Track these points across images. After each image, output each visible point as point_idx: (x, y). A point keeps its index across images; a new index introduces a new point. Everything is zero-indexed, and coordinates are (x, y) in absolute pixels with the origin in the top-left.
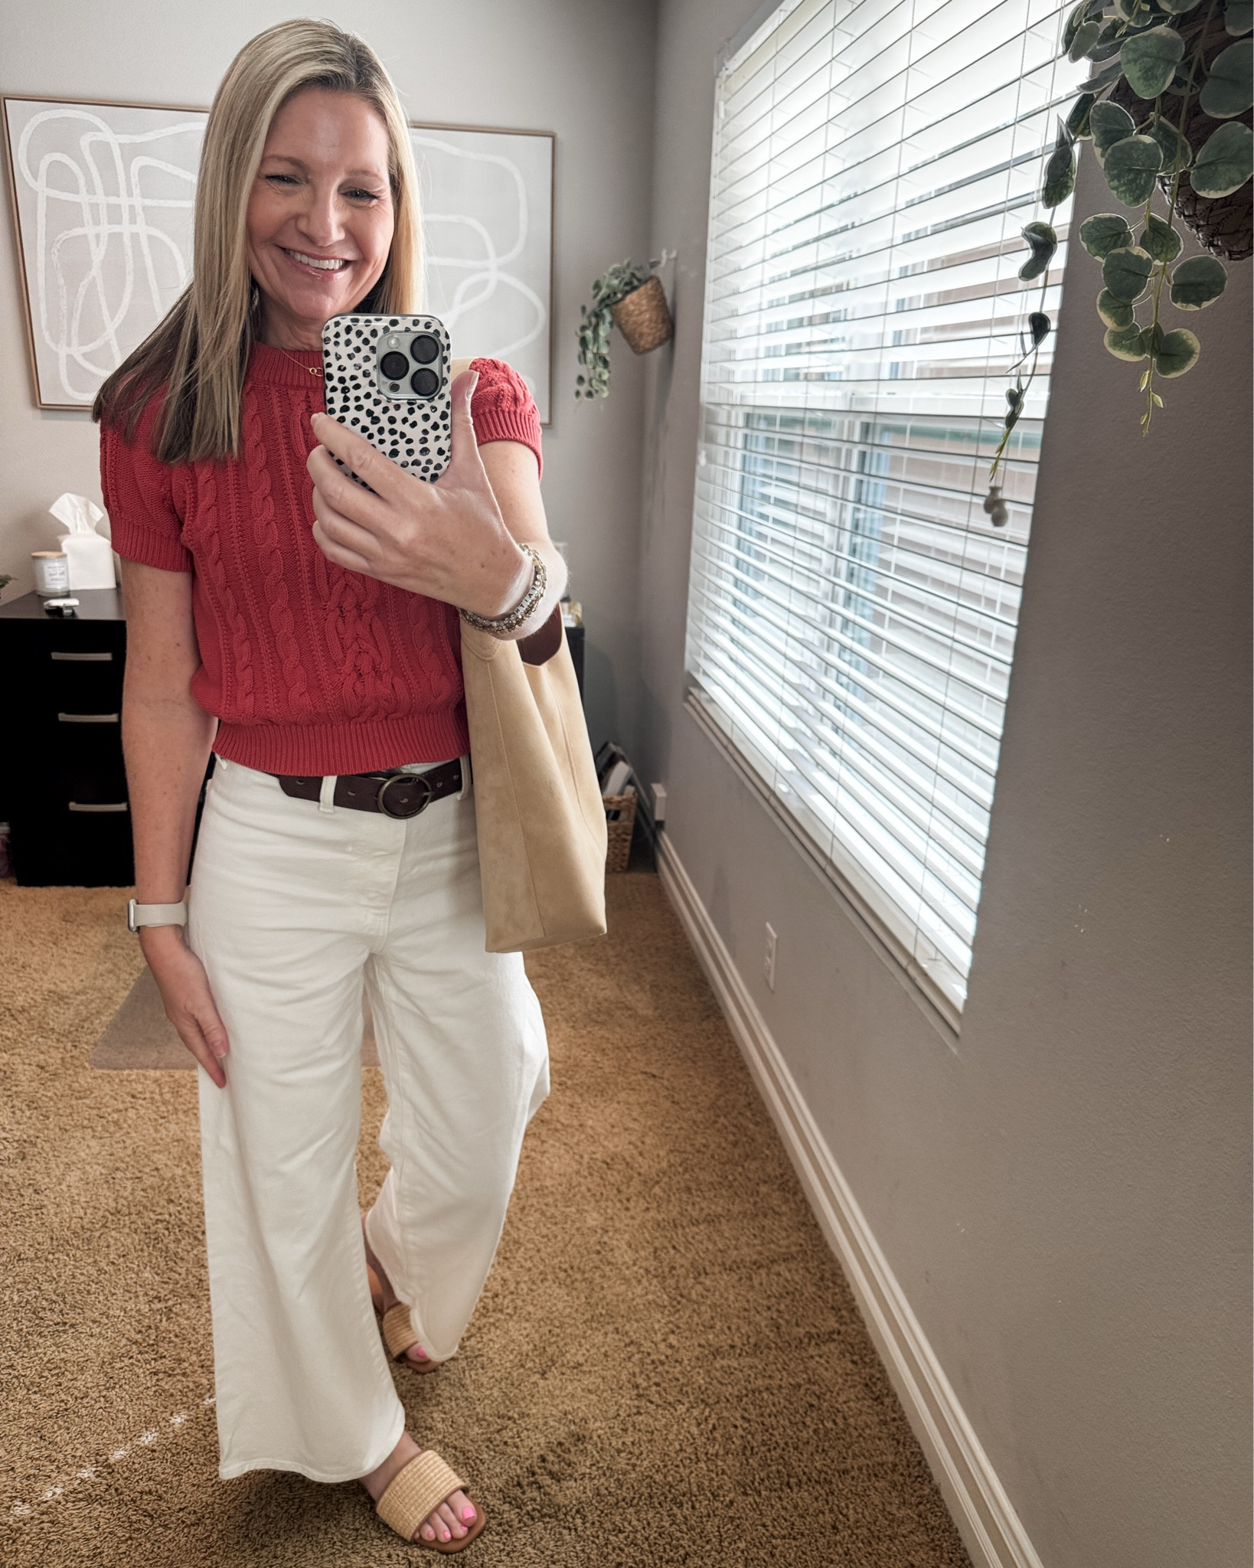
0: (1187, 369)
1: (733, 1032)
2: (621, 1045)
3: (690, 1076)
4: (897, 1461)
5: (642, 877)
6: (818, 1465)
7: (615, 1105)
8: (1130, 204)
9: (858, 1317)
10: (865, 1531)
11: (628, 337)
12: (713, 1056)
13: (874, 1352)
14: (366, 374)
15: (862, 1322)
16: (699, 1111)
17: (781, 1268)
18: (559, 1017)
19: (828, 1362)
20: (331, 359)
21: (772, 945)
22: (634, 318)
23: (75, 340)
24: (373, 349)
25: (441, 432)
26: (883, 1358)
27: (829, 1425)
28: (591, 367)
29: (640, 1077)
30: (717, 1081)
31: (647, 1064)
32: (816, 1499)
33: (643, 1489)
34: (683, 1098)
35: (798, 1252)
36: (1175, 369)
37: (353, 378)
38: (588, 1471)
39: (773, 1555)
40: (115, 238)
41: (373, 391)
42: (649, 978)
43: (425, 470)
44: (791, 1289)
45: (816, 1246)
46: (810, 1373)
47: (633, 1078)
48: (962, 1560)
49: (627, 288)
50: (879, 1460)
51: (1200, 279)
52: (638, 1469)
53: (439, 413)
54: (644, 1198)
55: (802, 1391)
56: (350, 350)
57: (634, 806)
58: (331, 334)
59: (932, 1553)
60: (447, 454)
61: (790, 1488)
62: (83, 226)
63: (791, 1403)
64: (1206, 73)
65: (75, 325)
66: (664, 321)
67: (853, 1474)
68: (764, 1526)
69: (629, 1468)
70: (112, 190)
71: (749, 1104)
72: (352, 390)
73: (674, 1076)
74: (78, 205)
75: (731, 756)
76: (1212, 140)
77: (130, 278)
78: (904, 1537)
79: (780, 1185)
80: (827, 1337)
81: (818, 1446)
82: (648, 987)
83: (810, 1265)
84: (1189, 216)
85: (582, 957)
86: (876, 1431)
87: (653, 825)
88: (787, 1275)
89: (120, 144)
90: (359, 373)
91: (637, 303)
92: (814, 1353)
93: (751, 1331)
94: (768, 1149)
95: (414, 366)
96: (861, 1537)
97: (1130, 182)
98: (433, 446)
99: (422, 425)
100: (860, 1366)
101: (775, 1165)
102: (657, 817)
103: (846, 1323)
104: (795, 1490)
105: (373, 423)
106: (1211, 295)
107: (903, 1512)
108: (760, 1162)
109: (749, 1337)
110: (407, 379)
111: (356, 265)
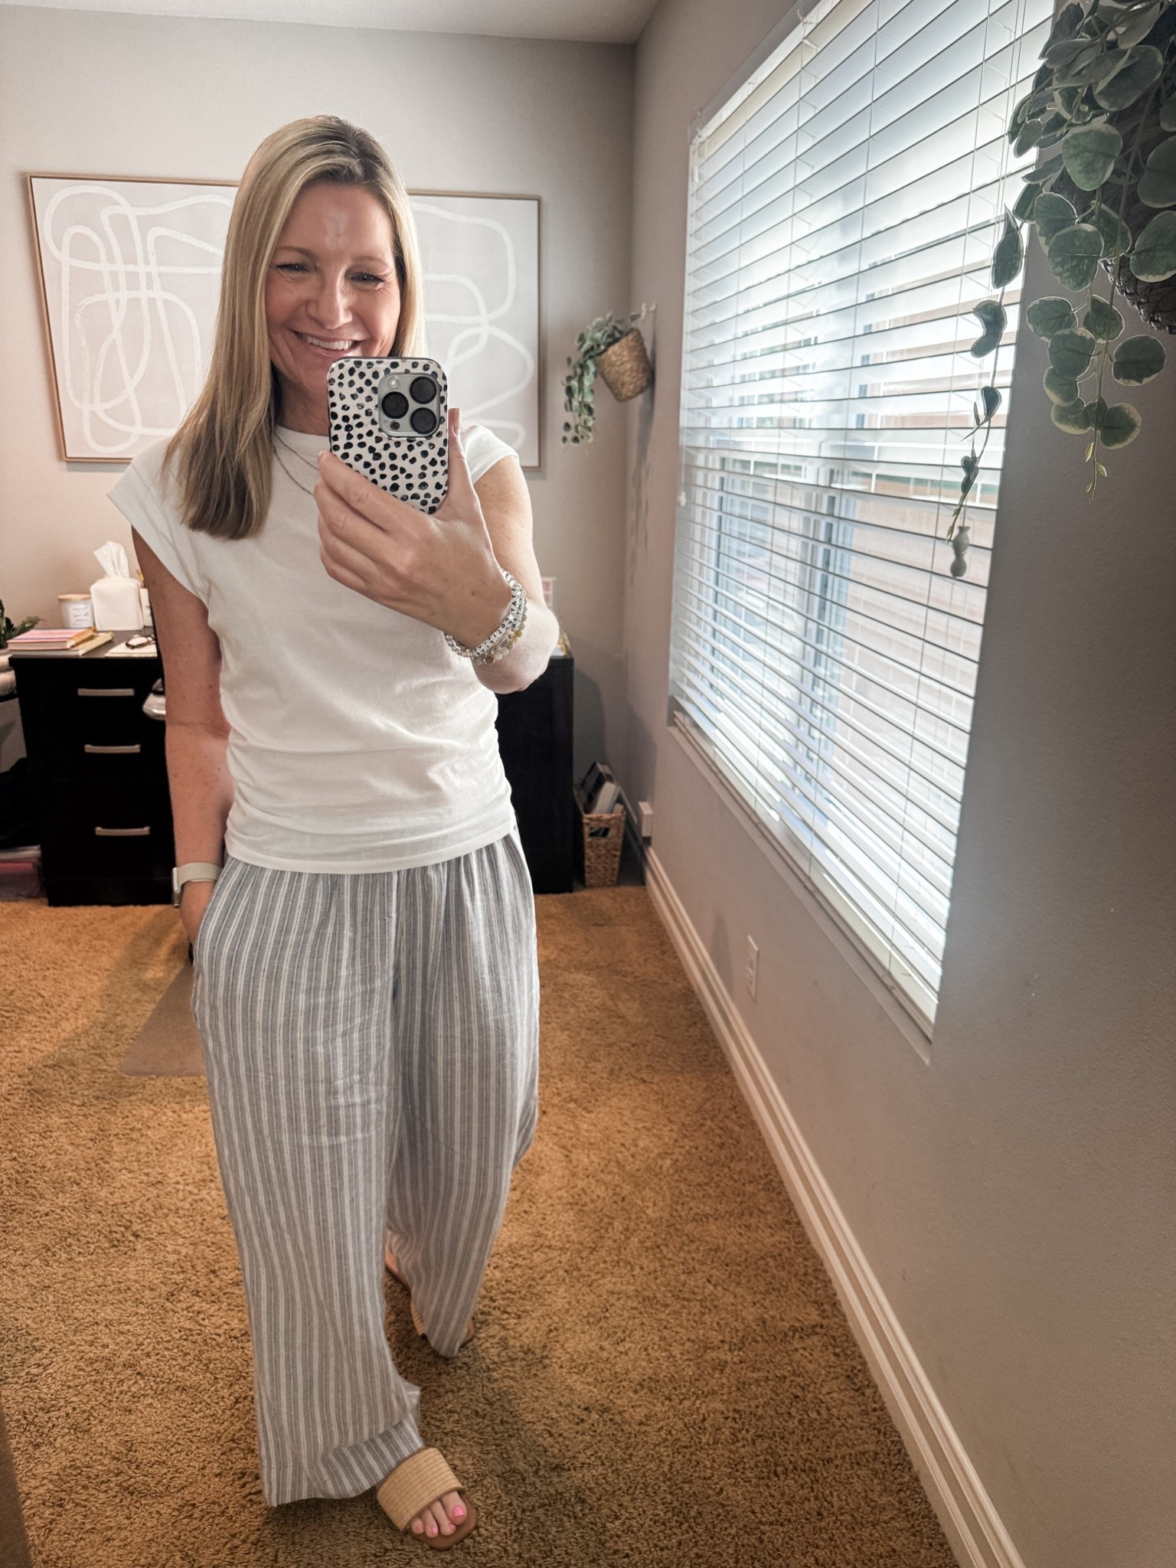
0: (1130, 441)
1: (718, 1037)
3: (678, 1081)
4: (878, 1449)
5: (629, 890)
6: (803, 1454)
7: (608, 1110)
8: (1074, 288)
9: (839, 1311)
10: (849, 1518)
11: (610, 385)
12: (700, 1062)
13: (855, 1345)
14: (368, 413)
15: (844, 1316)
16: (688, 1115)
18: (554, 1025)
19: (811, 1355)
20: (336, 399)
21: (753, 957)
22: (617, 369)
23: (97, 397)
24: (375, 390)
25: (438, 467)
26: (863, 1350)
27: (814, 1415)
28: (576, 414)
30: (704, 1085)
32: (802, 1486)
33: (638, 1479)
34: (672, 1101)
36: (1117, 441)
37: (356, 417)
39: (761, 1541)
40: (134, 302)
41: (375, 429)
45: (799, 1243)
46: (795, 1365)
48: (942, 1545)
49: (610, 340)
50: (861, 1448)
51: (1141, 357)
53: (436, 450)
55: (788, 1383)
56: (353, 390)
57: (622, 824)
58: (335, 375)
59: (912, 1538)
60: (445, 488)
61: (777, 1476)
63: (777, 1395)
64: (1143, 166)
65: (97, 383)
66: (644, 371)
67: (836, 1462)
68: (753, 1512)
70: (130, 259)
71: (735, 1107)
72: (355, 428)
73: (662, 1081)
74: (99, 273)
76: (1151, 227)
77: (147, 339)
78: (886, 1523)
79: (765, 1184)
80: (810, 1330)
81: (803, 1436)
82: (637, 996)
84: (1131, 294)
86: (857, 1421)
87: (641, 840)
89: (137, 217)
90: (362, 412)
91: (620, 355)
92: (798, 1346)
93: (739, 1325)
94: (752, 1150)
95: (413, 406)
96: (845, 1523)
97: (1073, 268)
98: (431, 481)
99: (421, 461)
100: (842, 1358)
101: (759, 1165)
102: (645, 833)
103: (827, 1317)
104: (782, 1477)
105: (375, 459)
106: (1151, 372)
107: (884, 1499)
108: (745, 1162)
109: (738, 1331)
110: (407, 418)
111: (364, 345)
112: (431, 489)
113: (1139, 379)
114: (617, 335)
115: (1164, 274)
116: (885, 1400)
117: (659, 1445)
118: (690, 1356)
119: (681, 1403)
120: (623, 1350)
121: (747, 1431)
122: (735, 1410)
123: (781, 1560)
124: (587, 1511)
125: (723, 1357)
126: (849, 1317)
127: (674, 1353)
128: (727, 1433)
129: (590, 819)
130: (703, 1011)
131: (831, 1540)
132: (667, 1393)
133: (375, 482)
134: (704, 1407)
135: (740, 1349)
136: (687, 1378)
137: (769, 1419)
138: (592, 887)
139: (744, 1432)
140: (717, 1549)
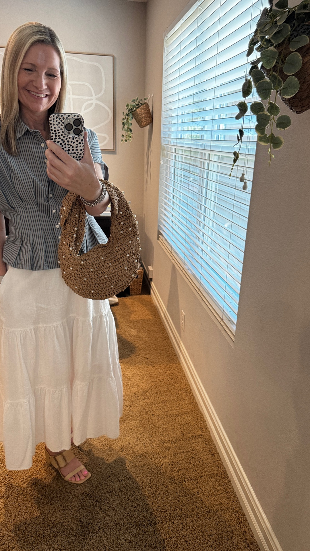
0: (281, 147)
3: (159, 358)
4: (218, 473)
5: (145, 297)
6: (194, 475)
7: (135, 368)
8: (264, 99)
9: (208, 430)
10: (207, 493)
11: (138, 122)
12: (166, 352)
13: (212, 441)
14: (61, 129)
15: (209, 432)
16: (161, 369)
19: (198, 444)
20: (52, 125)
21: (183, 317)
22: (140, 116)
24: (63, 123)
25: (81, 145)
26: (215, 442)
27: (198, 463)
28: (126, 132)
29: (143, 359)
30: (167, 360)
32: (193, 485)
34: (156, 365)
35: (190, 411)
36: (277, 147)
37: (58, 130)
39: (179, 501)
41: (63, 134)
42: (147, 328)
43: (77, 155)
44: (187, 422)
45: (196, 409)
46: (193, 447)
48: (237, 501)
49: (137, 106)
50: (213, 472)
51: (284, 122)
52: (139, 478)
53: (81, 140)
54: (143, 396)
55: (190, 453)
56: (57, 123)
57: (143, 274)
58: (52, 119)
59: (227, 499)
60: (83, 150)
61: (185, 482)
63: (186, 457)
64: (284, 61)
66: (149, 117)
67: (204, 477)
68: (177, 493)
69: (136, 477)
72: (58, 134)
73: (154, 358)
76: (286, 81)
78: (219, 495)
79: (185, 391)
80: (198, 437)
81: (194, 469)
82: (146, 331)
83: (194, 415)
85: (125, 322)
86: (212, 464)
87: (149, 279)
88: (187, 418)
90: (59, 129)
91: (140, 111)
92: (194, 442)
93: (175, 436)
94: (182, 380)
95: (74, 127)
96: (206, 495)
97: (264, 93)
98: (79, 148)
99: (76, 143)
100: (208, 445)
101: (184, 385)
102: (150, 277)
103: (204, 432)
104: (187, 482)
105: (63, 142)
106: (287, 126)
107: (219, 488)
108: (179, 384)
109: (174, 437)
110: (72, 131)
111: (49, 96)
112: (79, 151)
113: (284, 128)
114: (140, 105)
115: (290, 95)
116: (221, 457)
117: (147, 473)
118: (159, 446)
119: (155, 460)
120: (137, 444)
121: (176, 468)
122: (172, 462)
123: (185, 507)
124: (123, 494)
125: (169, 445)
126: (211, 432)
127: (153, 445)
128: (170, 469)
131: (201, 500)
132: (150, 457)
133: (63, 149)
134: (162, 461)
135: (175, 443)
136: (157, 452)
137: (183, 464)
138: (132, 295)
139: (175, 468)
140: (165, 504)
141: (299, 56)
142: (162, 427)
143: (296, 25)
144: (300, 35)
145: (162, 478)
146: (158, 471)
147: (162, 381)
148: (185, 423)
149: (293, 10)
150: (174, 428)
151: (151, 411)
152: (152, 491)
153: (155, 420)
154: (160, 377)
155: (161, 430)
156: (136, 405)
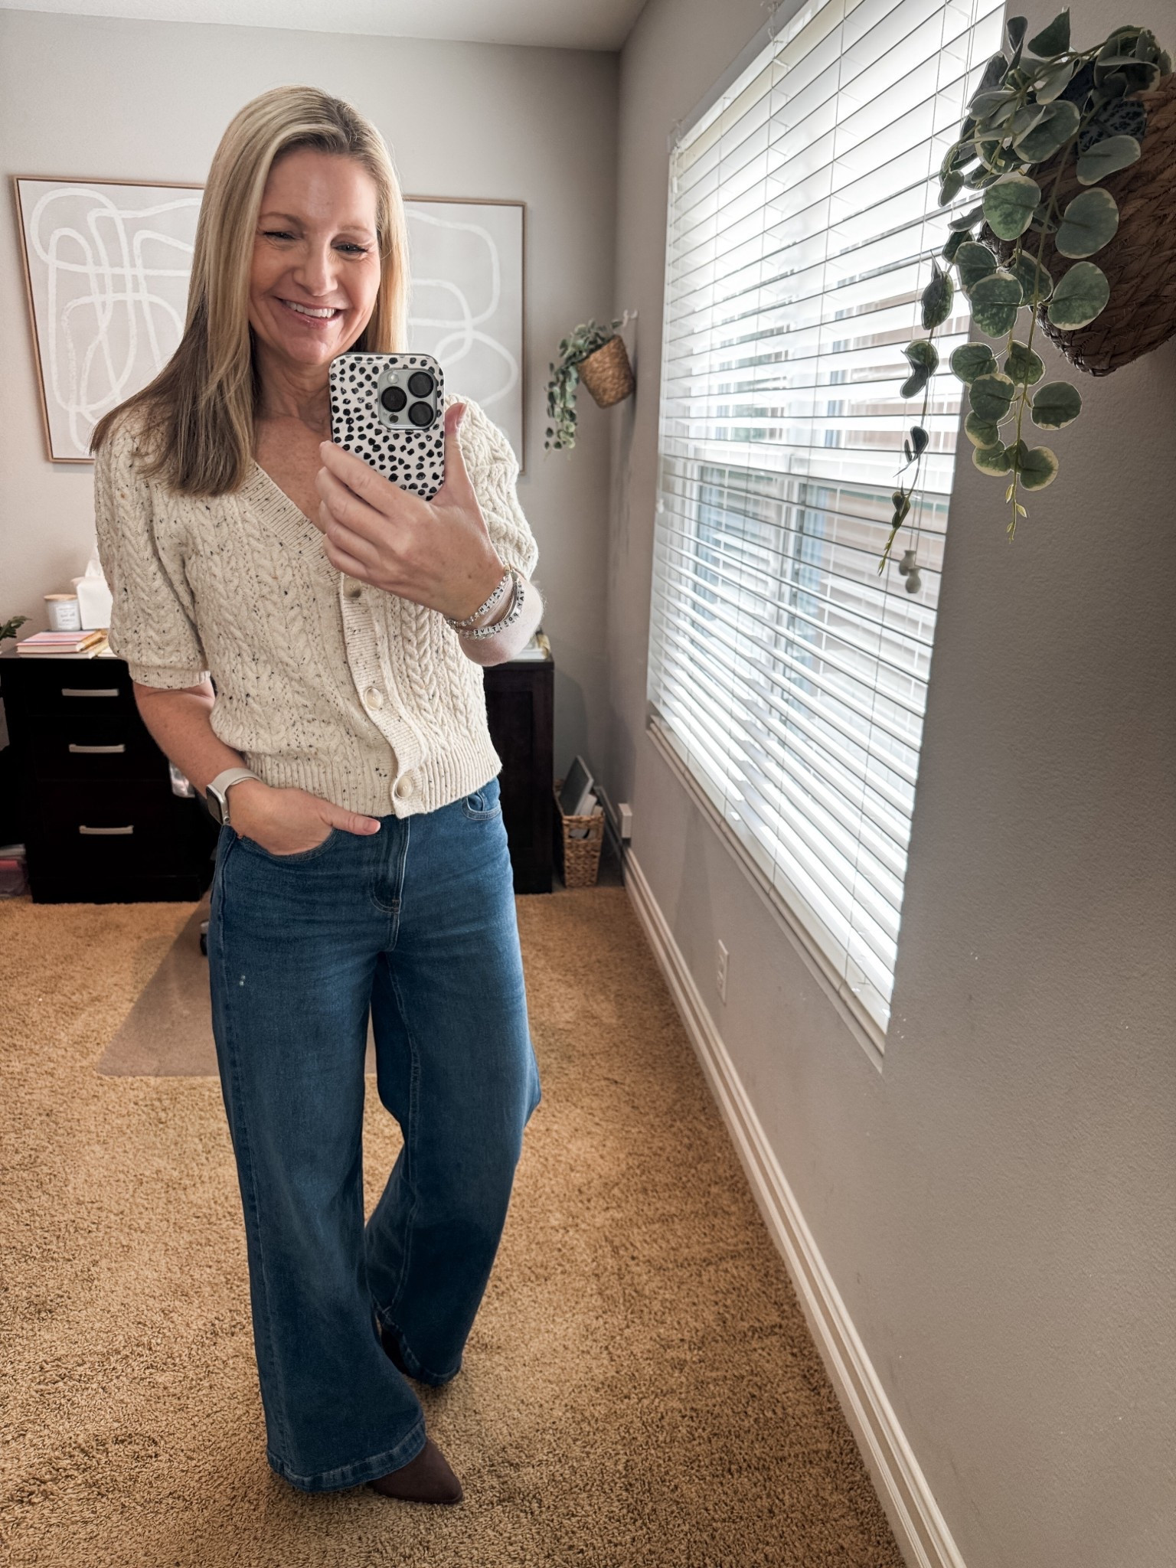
0: (1048, 483)
1: (691, 1039)
2: (587, 1052)
3: (650, 1082)
4: (831, 1448)
5: (611, 891)
6: (757, 1452)
7: (579, 1111)
8: (994, 335)
9: (798, 1312)
10: (799, 1516)
11: (592, 392)
12: (671, 1063)
13: (812, 1345)
14: (368, 407)
15: (803, 1317)
16: (657, 1116)
17: (728, 1265)
19: (769, 1355)
20: (337, 393)
21: (723, 961)
22: (598, 375)
23: (84, 399)
24: (375, 385)
25: (435, 459)
26: (820, 1351)
27: (769, 1414)
28: (558, 420)
29: (603, 1083)
30: (675, 1087)
31: (610, 1071)
32: (755, 1484)
33: (596, 1476)
34: (642, 1103)
35: (745, 1250)
36: (1037, 483)
37: (357, 410)
38: (545, 1458)
39: (713, 1538)
40: (122, 304)
41: (374, 422)
42: (614, 988)
44: (737, 1285)
45: (762, 1244)
46: (753, 1365)
47: (596, 1084)
48: (889, 1543)
49: (592, 346)
50: (814, 1447)
51: (1058, 403)
52: (592, 1457)
53: (433, 442)
54: (604, 1198)
55: (745, 1382)
56: (354, 385)
57: (601, 825)
58: (337, 371)
59: (861, 1536)
60: (441, 478)
61: (732, 1474)
62: (90, 294)
63: (734, 1394)
64: (1060, 217)
65: (84, 384)
66: (626, 377)
67: (790, 1461)
68: (706, 1510)
70: (116, 262)
71: (704, 1109)
72: (356, 421)
73: (634, 1082)
74: (86, 275)
75: (688, 782)
76: (1067, 277)
77: (133, 342)
78: (836, 1521)
79: (730, 1186)
80: (769, 1331)
81: (758, 1435)
82: (612, 996)
83: (756, 1262)
84: (1056, 337)
85: (552, 968)
86: (812, 1420)
87: (621, 842)
88: (735, 1272)
89: (123, 219)
90: (362, 406)
91: (602, 362)
92: (757, 1346)
93: (699, 1325)
94: (720, 1151)
95: (411, 399)
96: (795, 1521)
97: (993, 316)
98: (428, 471)
99: (418, 452)
100: (799, 1358)
101: (726, 1167)
102: (625, 834)
103: (787, 1318)
104: (736, 1476)
105: (374, 450)
106: (1068, 417)
107: (835, 1497)
108: (712, 1164)
109: (697, 1331)
110: (405, 411)
111: (346, 314)
112: (428, 480)
113: (1057, 423)
114: (599, 342)
115: (1079, 322)
117: (616, 1443)
118: (651, 1355)
119: (640, 1402)
121: (704, 1429)
122: (692, 1409)
123: (731, 1557)
125: (683, 1356)
126: (807, 1318)
128: (684, 1431)
129: (570, 821)
130: (676, 1013)
131: (781, 1537)
134: (662, 1406)
135: (700, 1349)
136: (647, 1377)
137: (725, 1418)
138: (572, 887)
139: (700, 1430)
140: (669, 1546)
141: (1108, 201)
142: (660, 1298)
143: (1098, 104)
144: (1110, 136)
145: (661, 1462)
146: (649, 1437)
147: (659, 1152)
148: (730, 1287)
149: (1087, 58)
150: (696, 1301)
151: (628, 1245)
152: (631, 1500)
153: (640, 1275)
154: (656, 1140)
155: (656, 1306)
156: (583, 1226)
